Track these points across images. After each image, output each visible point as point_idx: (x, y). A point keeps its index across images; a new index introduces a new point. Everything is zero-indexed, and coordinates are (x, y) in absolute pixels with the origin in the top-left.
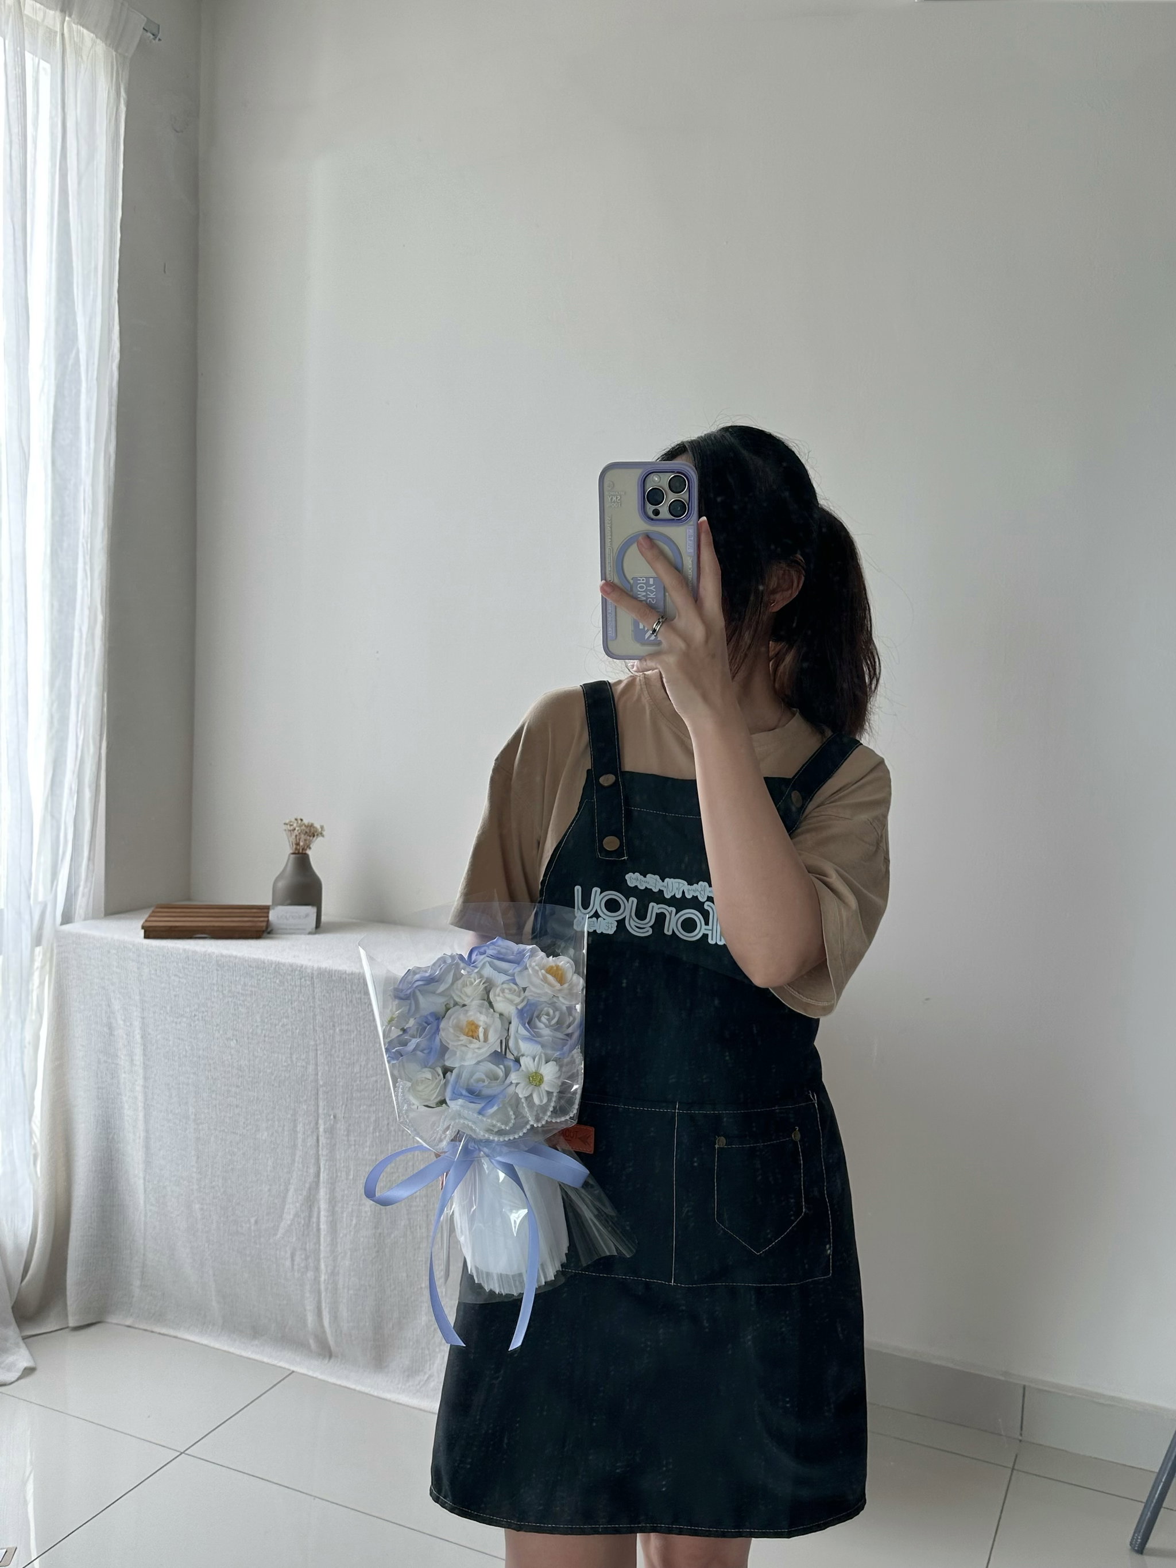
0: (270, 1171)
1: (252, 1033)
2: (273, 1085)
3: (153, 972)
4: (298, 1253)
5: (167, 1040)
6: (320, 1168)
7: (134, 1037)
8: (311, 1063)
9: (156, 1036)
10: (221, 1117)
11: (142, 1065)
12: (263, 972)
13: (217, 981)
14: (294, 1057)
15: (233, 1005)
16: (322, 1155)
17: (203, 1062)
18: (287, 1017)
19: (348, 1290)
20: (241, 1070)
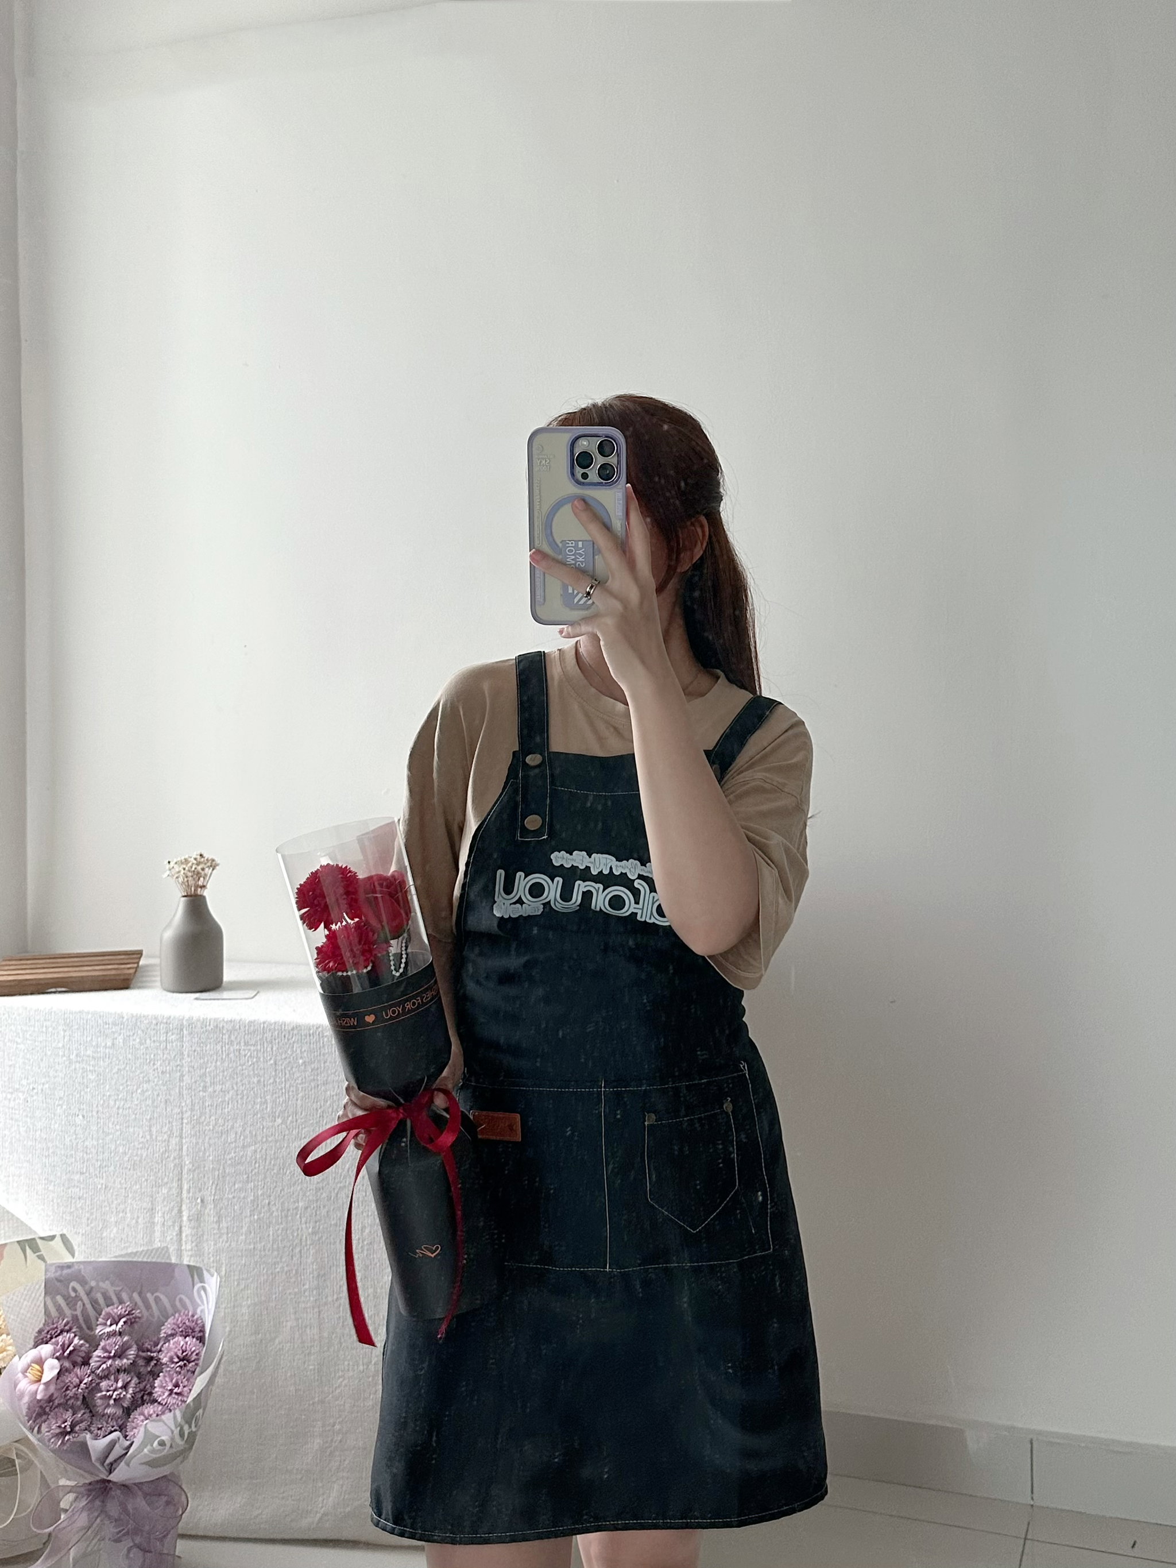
1: (102, 1105)
8: (174, 1136)
14: (154, 1130)
16: (186, 1249)
17: (40, 1145)
20: (87, 1153)
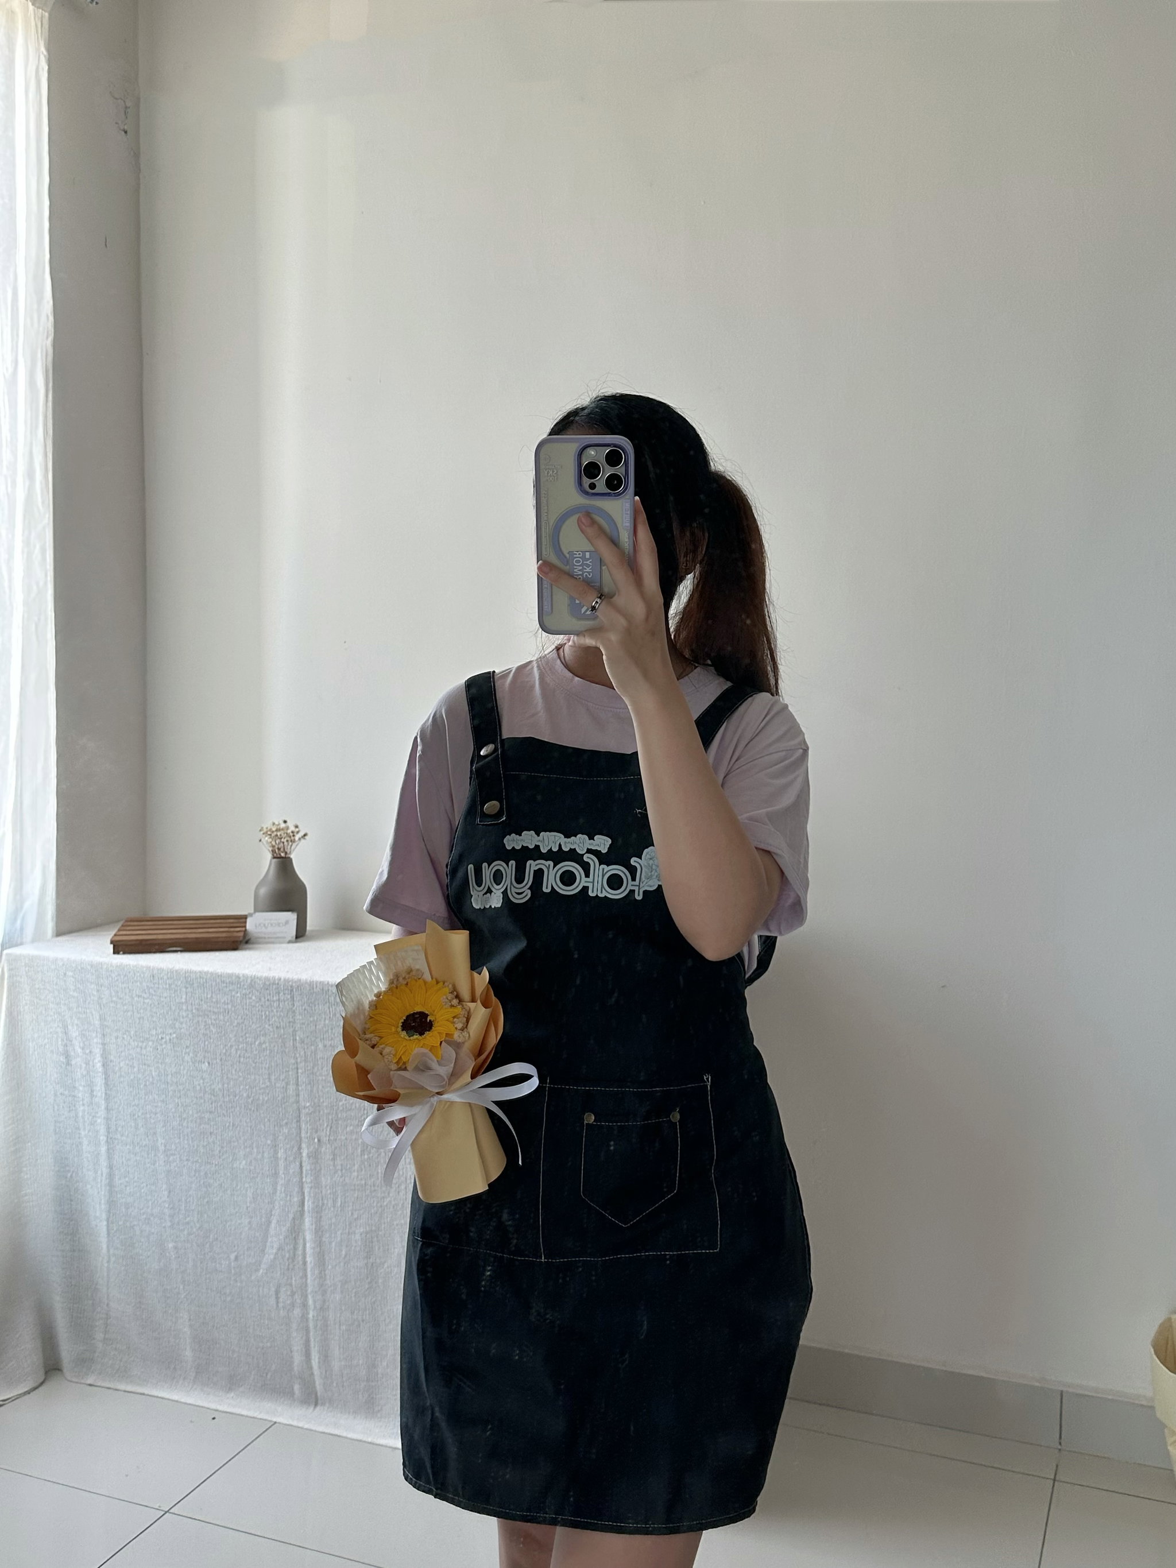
0: (251, 1203)
1: (225, 1054)
2: (250, 1110)
3: (113, 994)
4: (283, 1289)
5: (131, 1066)
6: (304, 1198)
7: (94, 1066)
8: (291, 1082)
9: (119, 1063)
10: (194, 1146)
11: (103, 1095)
12: (237, 988)
13: (186, 999)
14: (273, 1078)
15: (203, 1024)
16: (307, 1183)
17: (172, 1088)
18: (265, 1035)
19: (340, 1325)
20: (214, 1096)
